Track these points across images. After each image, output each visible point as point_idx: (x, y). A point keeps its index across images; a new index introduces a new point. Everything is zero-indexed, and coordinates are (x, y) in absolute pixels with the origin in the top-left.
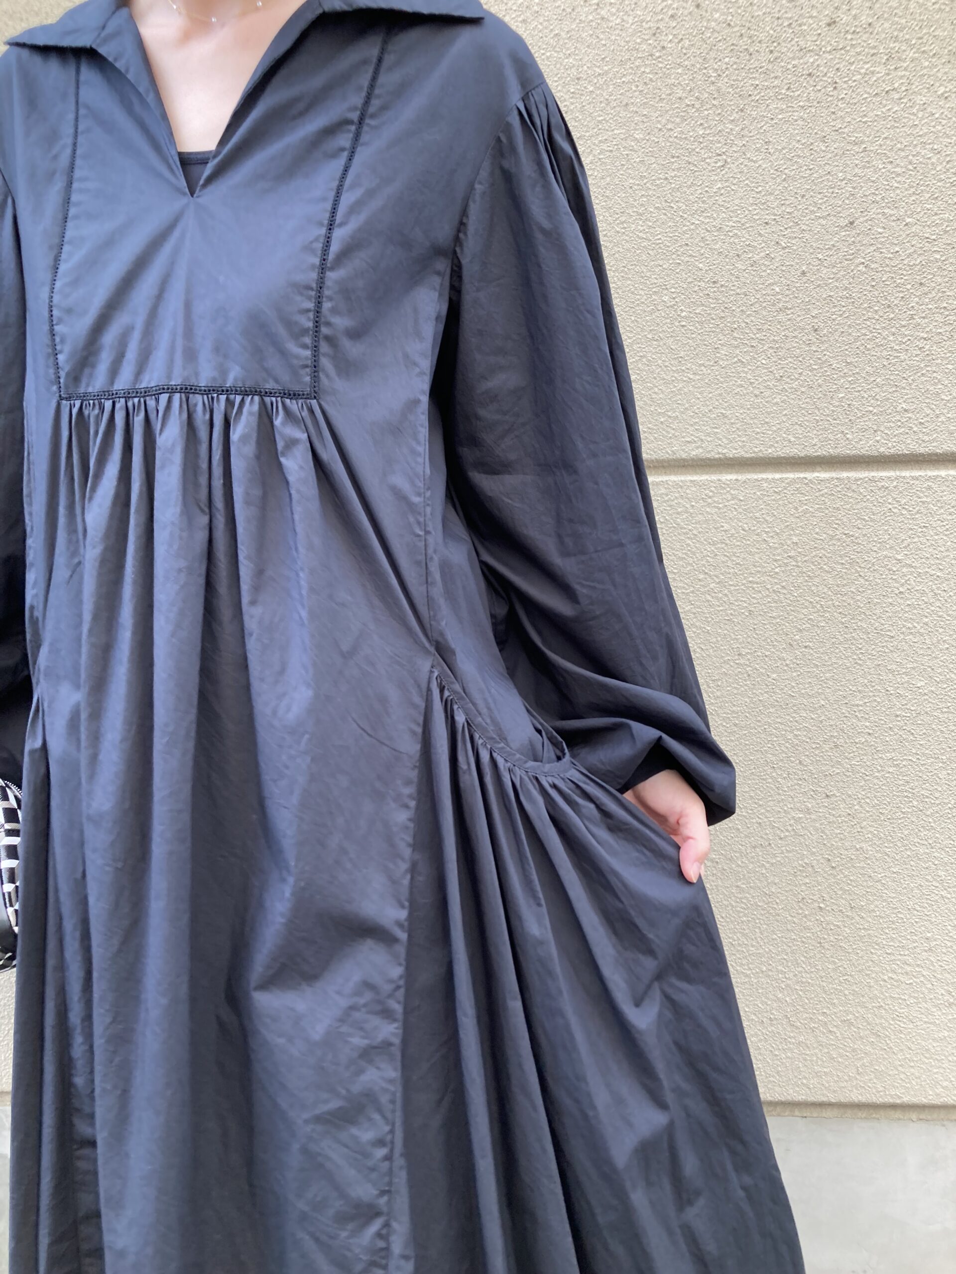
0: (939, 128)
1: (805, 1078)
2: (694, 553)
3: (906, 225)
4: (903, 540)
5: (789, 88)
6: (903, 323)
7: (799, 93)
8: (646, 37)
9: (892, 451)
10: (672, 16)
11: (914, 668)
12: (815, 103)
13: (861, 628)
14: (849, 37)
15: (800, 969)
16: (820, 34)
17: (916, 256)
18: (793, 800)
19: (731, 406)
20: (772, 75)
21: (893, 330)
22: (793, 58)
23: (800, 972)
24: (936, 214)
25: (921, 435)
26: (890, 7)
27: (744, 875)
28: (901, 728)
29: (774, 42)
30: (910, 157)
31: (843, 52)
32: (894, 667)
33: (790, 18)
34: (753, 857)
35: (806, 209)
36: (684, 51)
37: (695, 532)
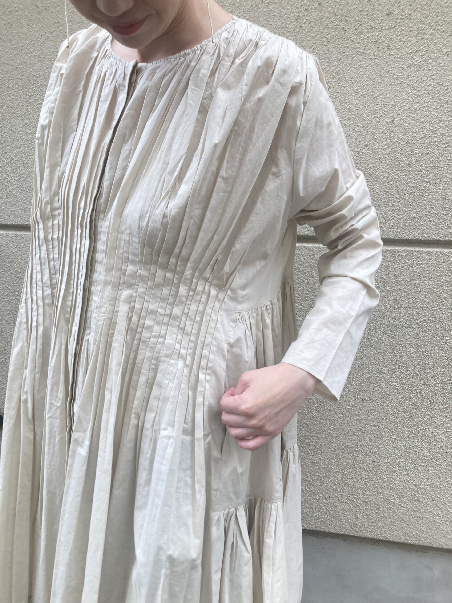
0: (443, 71)
1: (344, 524)
2: (304, 281)
3: (421, 122)
4: (408, 282)
5: (364, 49)
6: (416, 173)
7: (369, 51)
8: (292, 21)
9: (406, 238)
10: (306, 10)
11: (409, 344)
12: (377, 57)
13: (384, 323)
14: (398, 21)
15: (345, 477)
16: (382, 20)
17: (425, 139)
18: (346, 400)
20: (356, 42)
21: (411, 176)
22: (368, 33)
23: (345, 478)
24: (437, 117)
25: (421, 231)
26: (422, 5)
27: (320, 432)
28: (401, 372)
29: (358, 24)
30: (426, 87)
31: (394, 29)
32: (400, 343)
33: (368, 11)
34: (325, 424)
35: (370, 112)
36: (311, 28)
37: (305, 271)
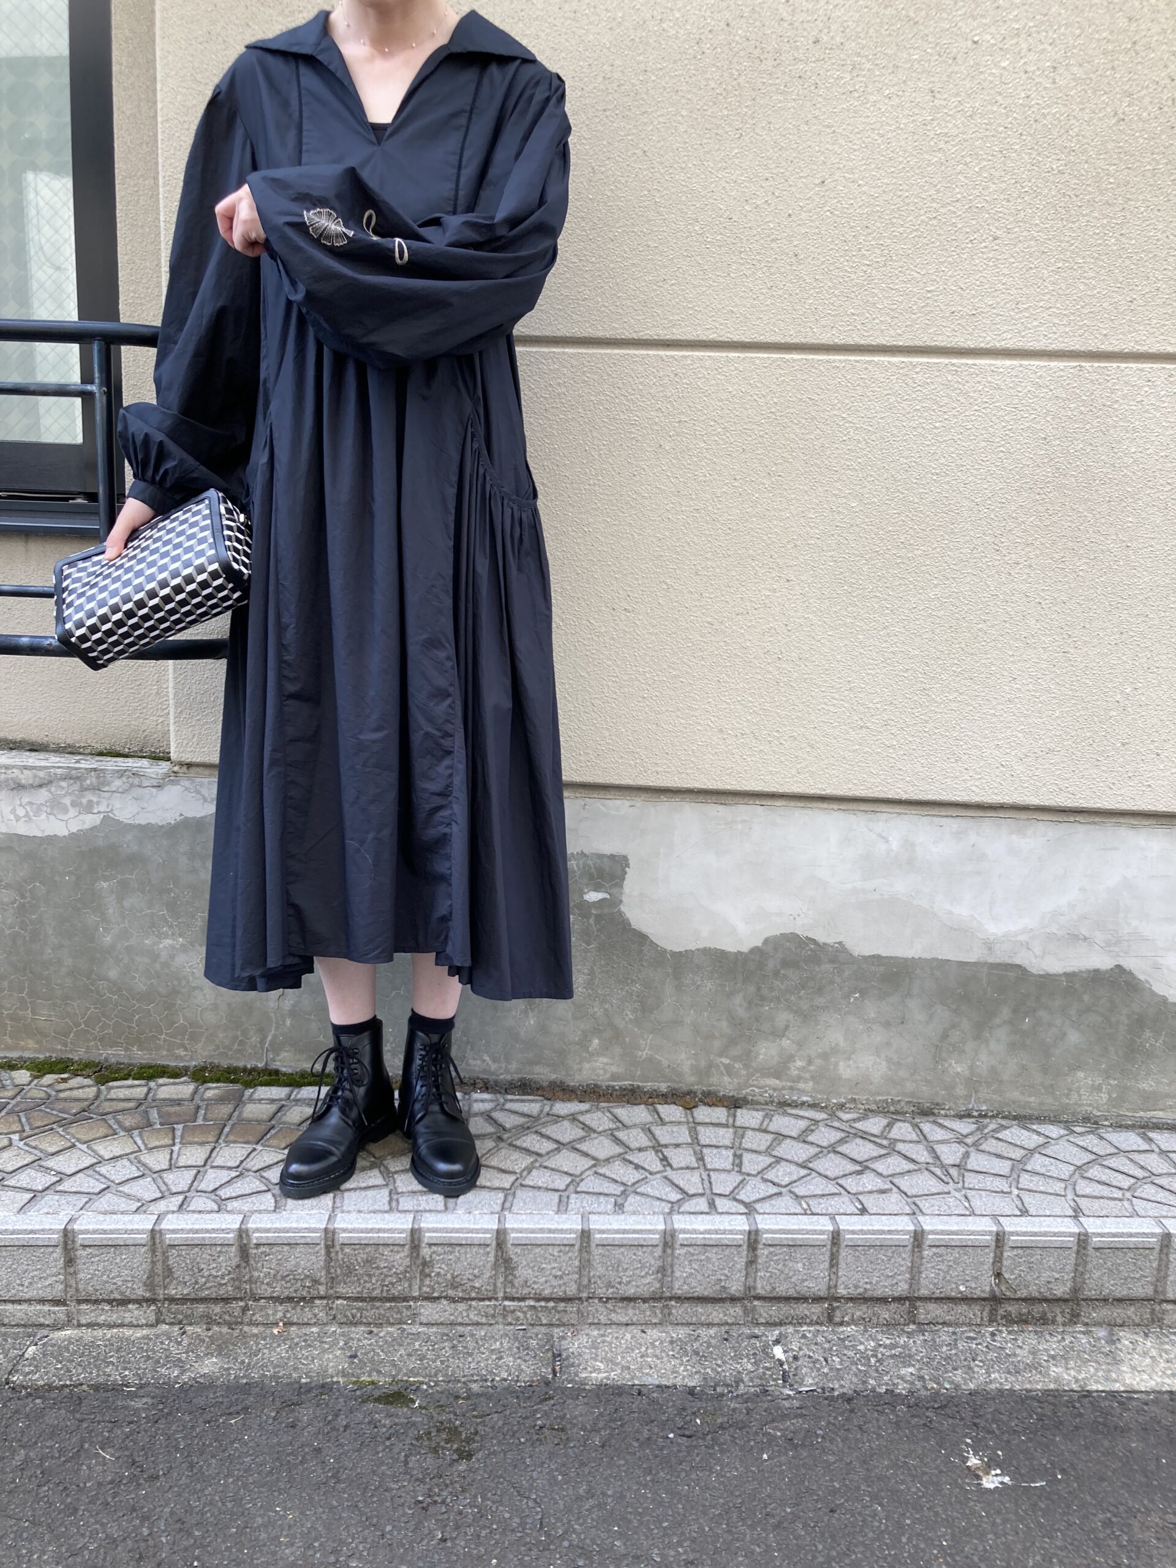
1: (763, 775)
4: (847, 404)
5: (786, 86)
6: (854, 253)
7: (792, 89)
9: (843, 342)
10: (710, 31)
11: (850, 494)
12: (803, 97)
14: (828, 52)
16: (808, 49)
19: (737, 305)
